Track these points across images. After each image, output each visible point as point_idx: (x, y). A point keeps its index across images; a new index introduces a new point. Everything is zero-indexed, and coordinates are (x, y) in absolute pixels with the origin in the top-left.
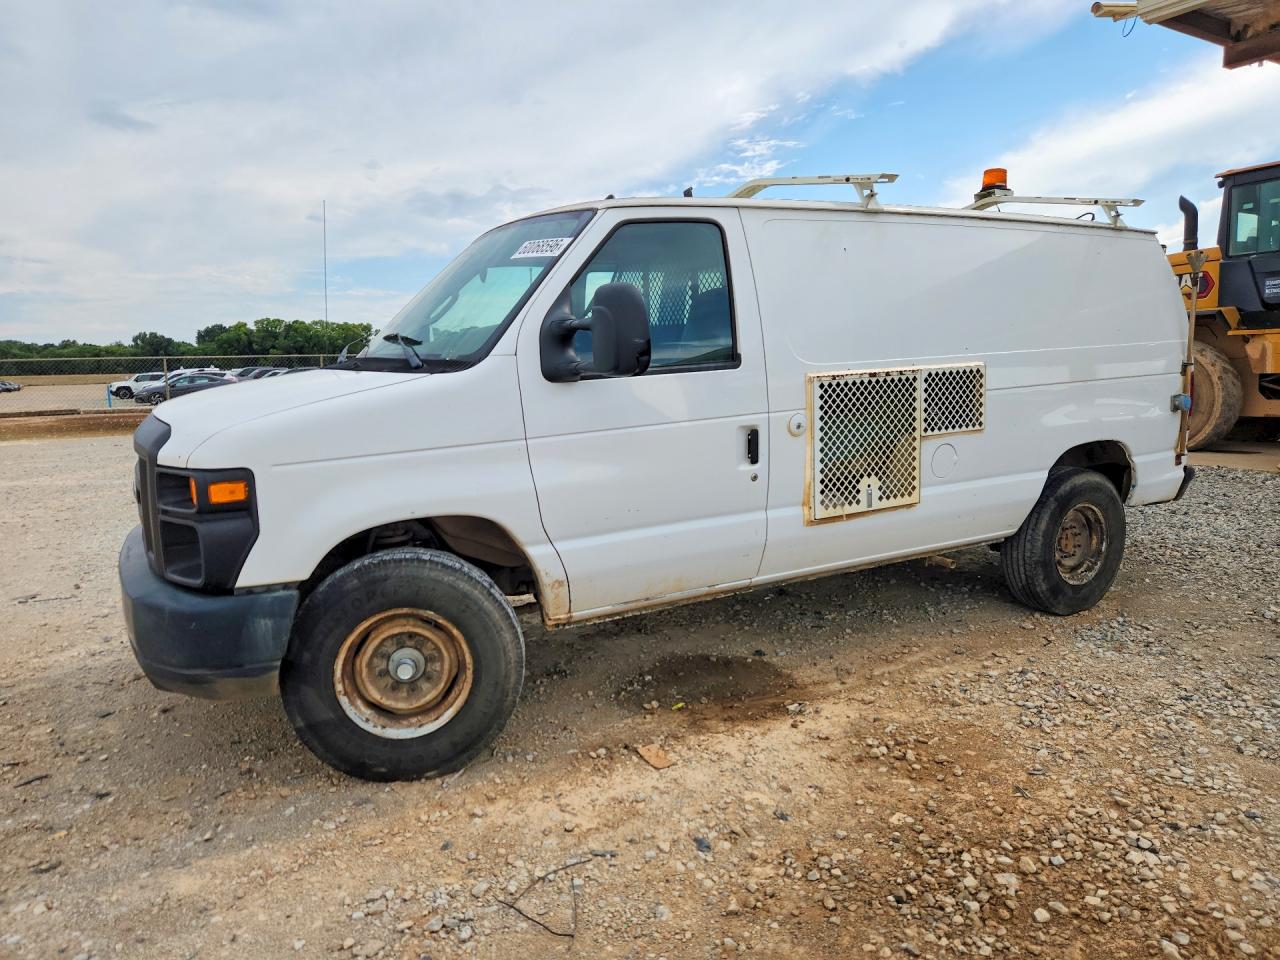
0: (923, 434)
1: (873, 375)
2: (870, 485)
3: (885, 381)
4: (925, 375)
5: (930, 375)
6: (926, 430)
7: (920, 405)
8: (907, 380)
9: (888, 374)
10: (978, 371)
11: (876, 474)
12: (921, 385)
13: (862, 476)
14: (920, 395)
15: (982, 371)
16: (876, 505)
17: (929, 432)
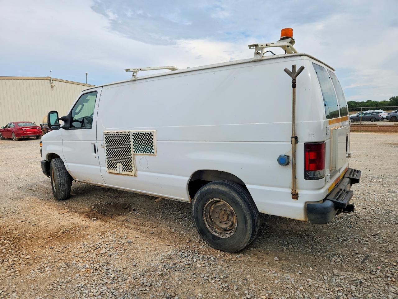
0: (134, 153)
1: (117, 132)
2: (119, 166)
3: (121, 135)
4: (133, 134)
5: (134, 134)
6: (134, 152)
7: (132, 143)
8: (127, 135)
9: (121, 132)
10: (151, 133)
11: (121, 163)
12: (131, 137)
13: (117, 162)
14: (132, 140)
15: (152, 133)
16: (122, 172)
17: (135, 153)
